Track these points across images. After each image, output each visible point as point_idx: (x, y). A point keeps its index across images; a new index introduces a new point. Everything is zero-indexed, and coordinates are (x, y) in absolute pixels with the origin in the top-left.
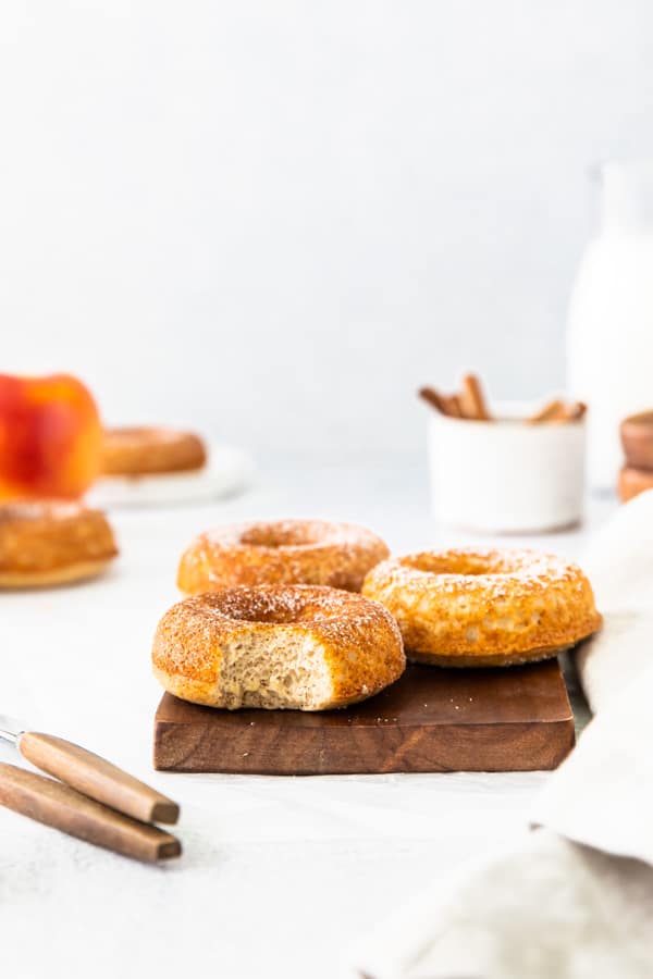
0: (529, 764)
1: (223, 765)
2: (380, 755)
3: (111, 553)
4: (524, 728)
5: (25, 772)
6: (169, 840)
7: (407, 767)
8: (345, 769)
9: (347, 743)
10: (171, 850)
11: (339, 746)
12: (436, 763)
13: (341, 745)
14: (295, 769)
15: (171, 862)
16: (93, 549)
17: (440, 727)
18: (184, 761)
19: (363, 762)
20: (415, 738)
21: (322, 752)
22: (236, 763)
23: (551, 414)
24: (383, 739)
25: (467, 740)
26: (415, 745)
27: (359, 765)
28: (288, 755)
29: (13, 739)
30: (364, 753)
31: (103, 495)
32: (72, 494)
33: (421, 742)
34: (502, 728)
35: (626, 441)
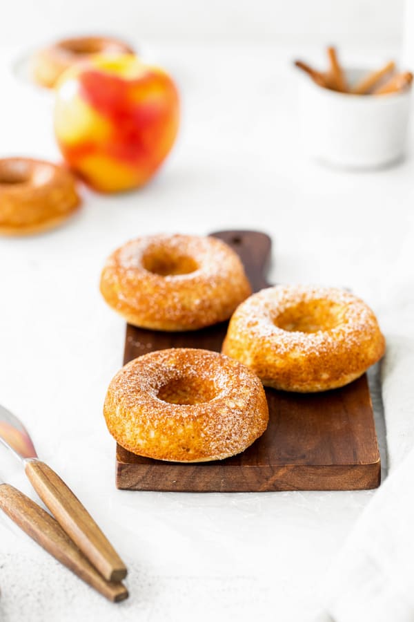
1: (160, 487)
2: (259, 482)
4: (349, 468)
6: (122, 591)
9: (238, 476)
10: (123, 597)
11: (233, 477)
13: (235, 477)
14: (205, 489)
17: (296, 466)
18: (136, 485)
19: (248, 485)
20: (281, 472)
21: (222, 481)
22: (168, 486)
24: (261, 473)
25: (313, 474)
26: (281, 476)
27: (245, 487)
28: (201, 482)
30: (248, 481)
33: (284, 476)
34: (335, 467)
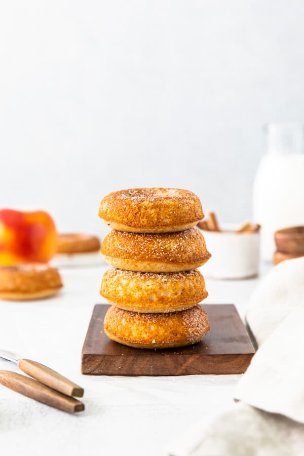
0: (238, 371)
1: (110, 372)
2: (175, 368)
3: (60, 286)
4: (235, 357)
5: (20, 375)
6: (79, 404)
7: (186, 373)
8: (161, 374)
9: (162, 363)
10: (80, 408)
12: (199, 371)
13: (160, 364)
14: (140, 373)
15: (80, 413)
16: (52, 284)
17: (201, 356)
18: (94, 371)
19: (169, 371)
20: (190, 360)
21: (152, 367)
22: (115, 371)
23: (245, 229)
24: (177, 361)
25: (212, 361)
26: (190, 364)
27: (167, 372)
28: (137, 368)
29: (16, 362)
30: (169, 367)
31: (57, 262)
32: (44, 261)
33: (193, 362)
34: (226, 356)
35: (276, 240)
